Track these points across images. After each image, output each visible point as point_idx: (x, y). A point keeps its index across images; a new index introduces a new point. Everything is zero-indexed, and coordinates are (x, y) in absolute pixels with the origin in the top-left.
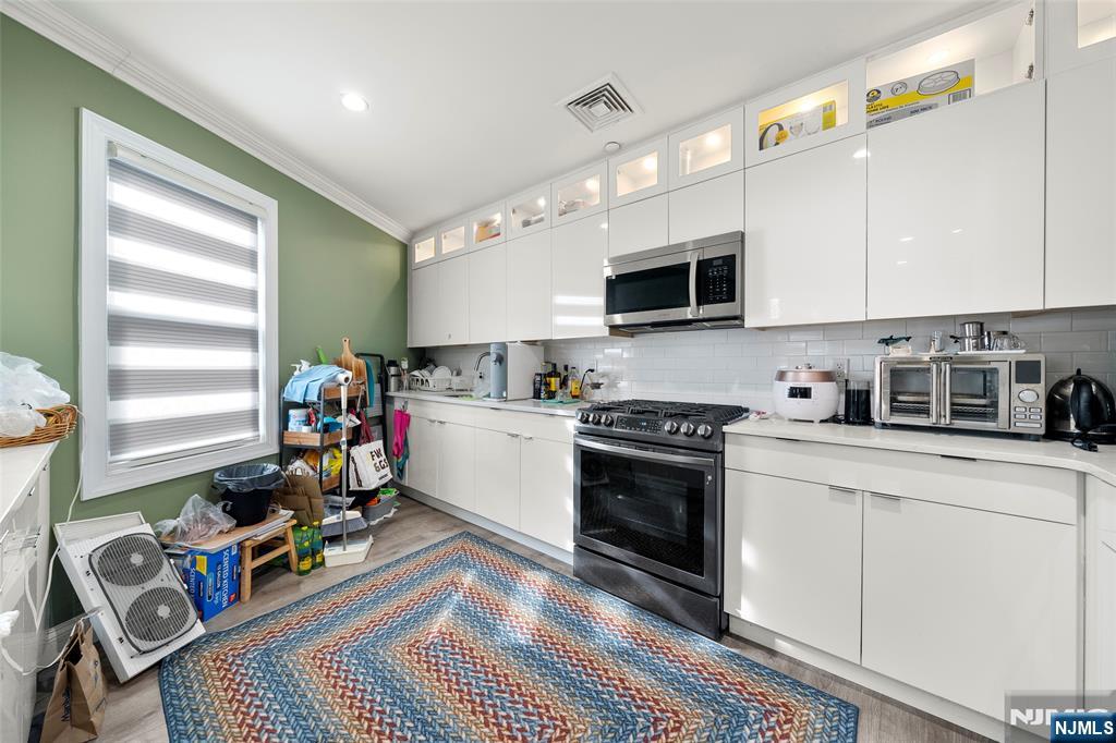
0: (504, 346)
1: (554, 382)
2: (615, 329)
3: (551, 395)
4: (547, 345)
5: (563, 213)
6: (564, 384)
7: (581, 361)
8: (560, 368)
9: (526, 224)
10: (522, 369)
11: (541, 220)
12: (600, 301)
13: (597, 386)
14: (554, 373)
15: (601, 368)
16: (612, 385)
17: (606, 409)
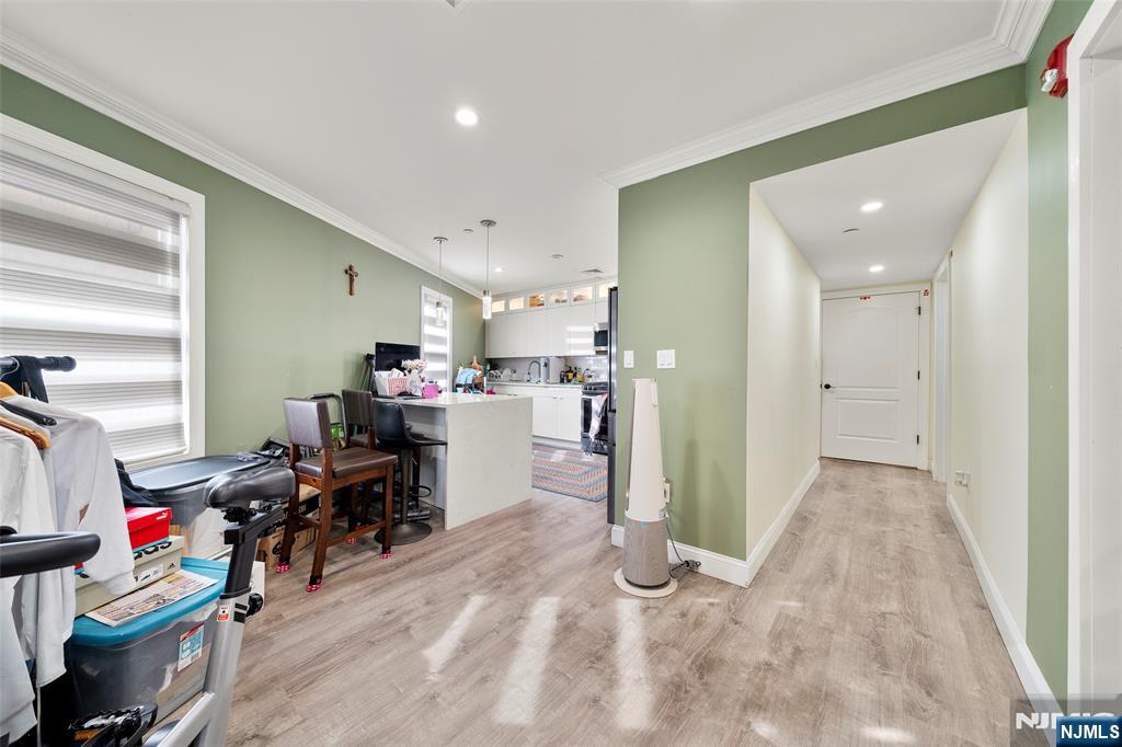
0: (548, 359)
1: (571, 375)
2: (598, 353)
3: (569, 381)
4: (566, 358)
5: (575, 300)
6: (575, 376)
7: (582, 366)
8: (573, 369)
9: (557, 301)
10: (556, 369)
11: (564, 301)
12: (591, 340)
13: (590, 377)
14: (570, 371)
15: (592, 368)
16: (598, 376)
17: (595, 384)
